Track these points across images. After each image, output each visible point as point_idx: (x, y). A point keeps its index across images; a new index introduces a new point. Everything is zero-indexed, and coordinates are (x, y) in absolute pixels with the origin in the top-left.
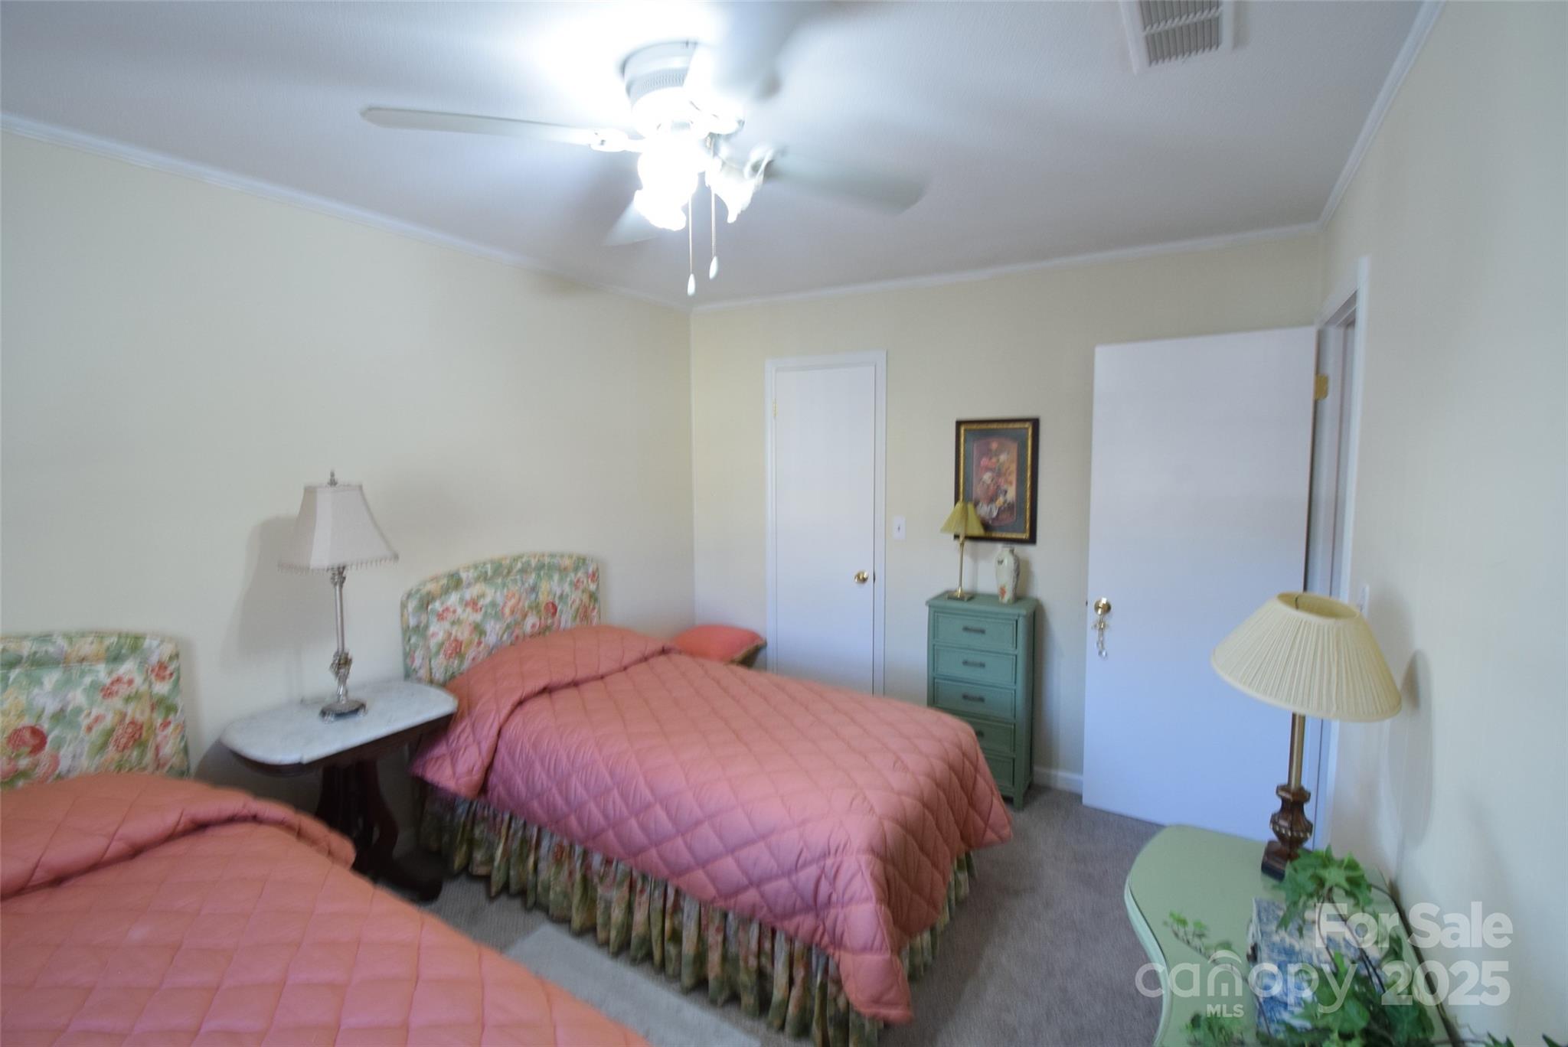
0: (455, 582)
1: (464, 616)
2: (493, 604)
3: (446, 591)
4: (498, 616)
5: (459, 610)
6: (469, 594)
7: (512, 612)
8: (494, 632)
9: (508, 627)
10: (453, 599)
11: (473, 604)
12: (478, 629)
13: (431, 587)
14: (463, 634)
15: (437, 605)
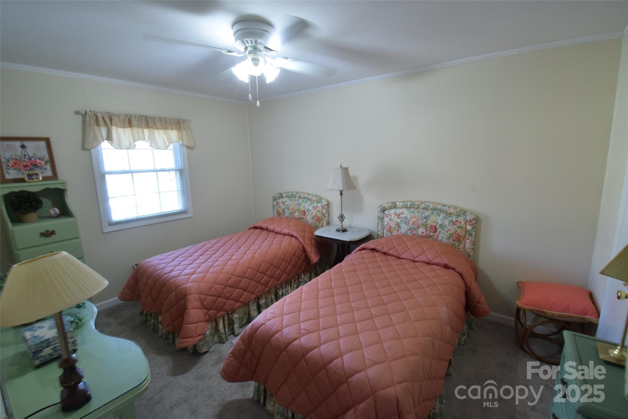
0: (394, 206)
1: (394, 218)
2: (406, 218)
3: (391, 208)
4: (407, 223)
5: (393, 216)
6: (398, 211)
7: (413, 224)
8: (404, 229)
9: (410, 229)
10: (393, 211)
11: (398, 215)
12: (398, 225)
13: (386, 205)
14: (393, 225)
15: (387, 212)
